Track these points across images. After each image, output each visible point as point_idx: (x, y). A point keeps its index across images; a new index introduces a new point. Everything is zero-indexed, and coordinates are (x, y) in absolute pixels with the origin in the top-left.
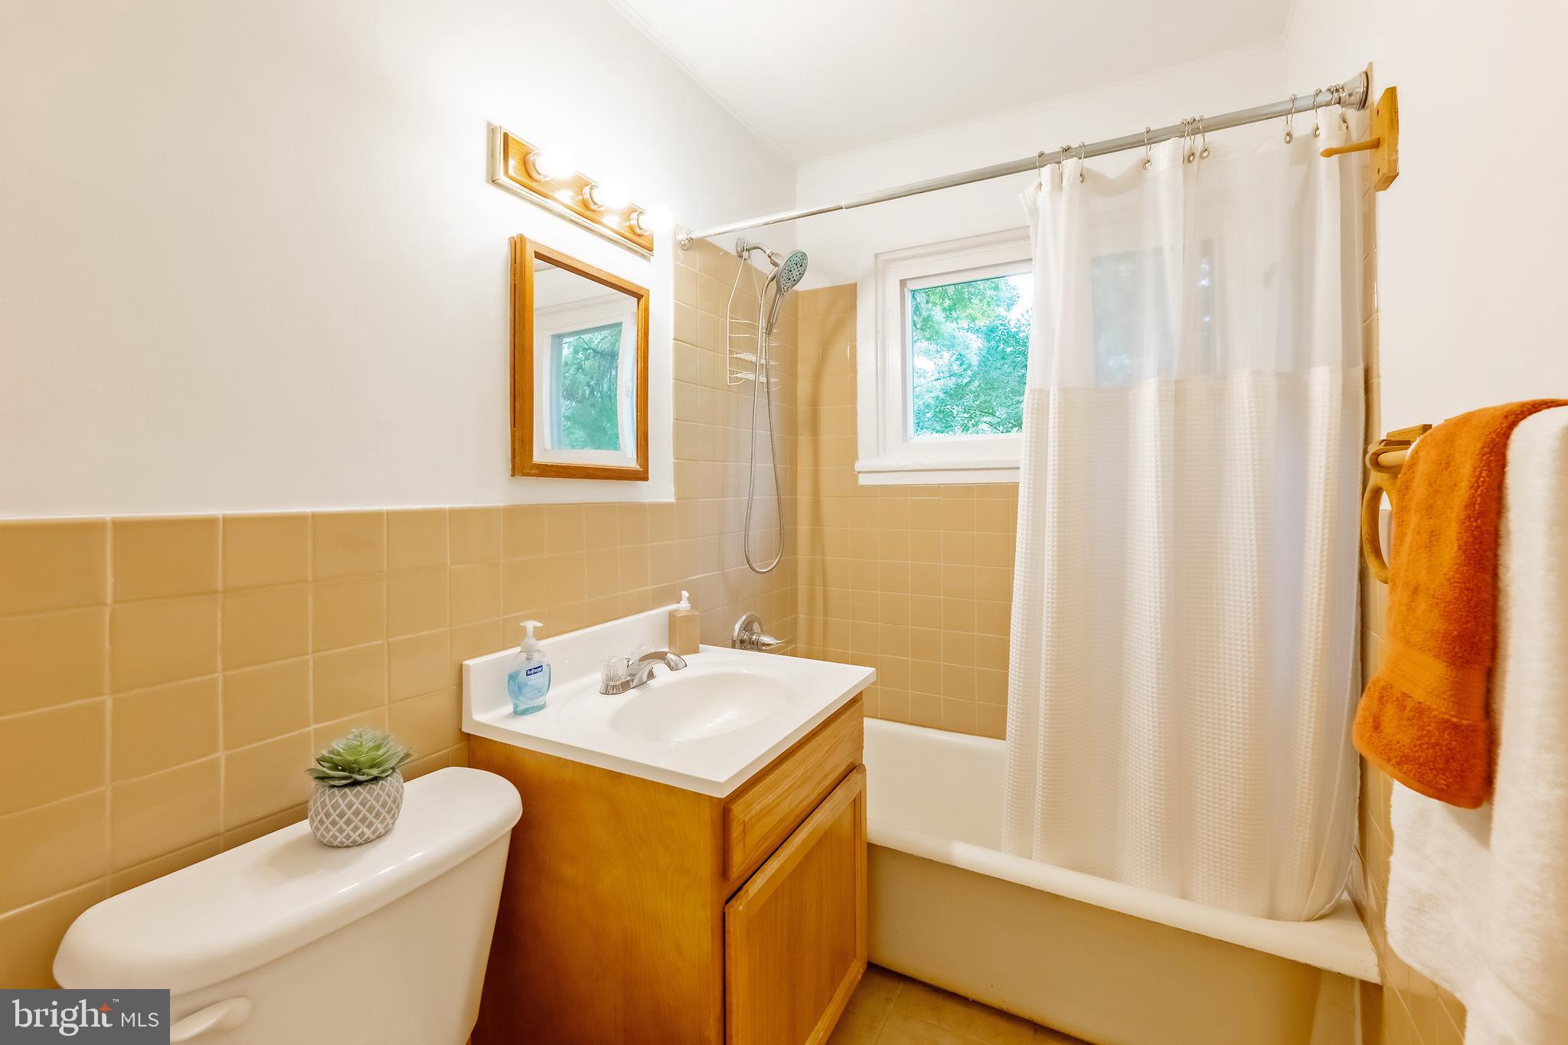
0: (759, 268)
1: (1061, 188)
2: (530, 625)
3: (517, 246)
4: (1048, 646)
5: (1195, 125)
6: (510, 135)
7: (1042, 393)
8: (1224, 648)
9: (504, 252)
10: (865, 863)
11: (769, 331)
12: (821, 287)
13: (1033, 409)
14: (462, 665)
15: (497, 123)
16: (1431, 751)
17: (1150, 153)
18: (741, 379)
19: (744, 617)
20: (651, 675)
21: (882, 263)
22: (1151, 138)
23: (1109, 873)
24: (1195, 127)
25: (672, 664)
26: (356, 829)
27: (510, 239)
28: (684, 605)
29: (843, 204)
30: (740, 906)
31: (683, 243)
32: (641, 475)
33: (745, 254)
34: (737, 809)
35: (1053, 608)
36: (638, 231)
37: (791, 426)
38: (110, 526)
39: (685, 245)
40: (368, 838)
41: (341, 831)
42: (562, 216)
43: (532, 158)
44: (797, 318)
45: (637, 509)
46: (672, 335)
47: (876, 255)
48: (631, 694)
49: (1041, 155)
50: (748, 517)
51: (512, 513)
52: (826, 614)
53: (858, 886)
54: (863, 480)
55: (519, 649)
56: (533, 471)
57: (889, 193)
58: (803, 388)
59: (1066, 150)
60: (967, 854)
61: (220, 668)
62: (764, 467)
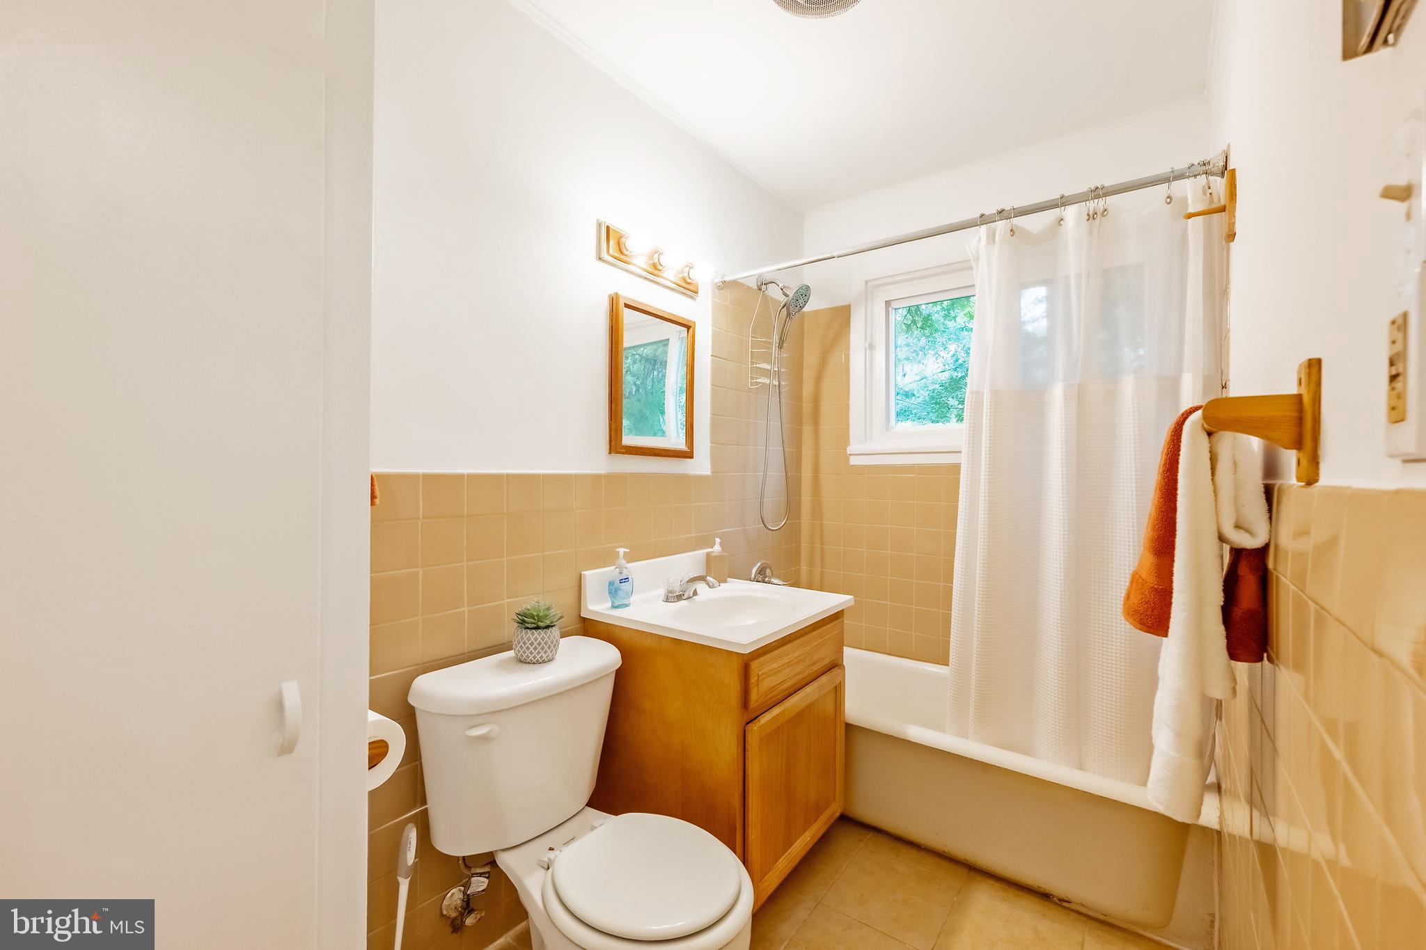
0: (775, 297)
1: (994, 242)
2: (622, 551)
3: (614, 301)
4: (980, 581)
5: (1096, 193)
6: (611, 227)
7: (978, 394)
8: (1112, 584)
9: (605, 305)
10: (843, 734)
11: (780, 346)
12: (823, 308)
13: (971, 406)
14: (581, 574)
15: (602, 219)
16: (1146, 606)
17: (1063, 213)
18: (760, 383)
19: (759, 564)
20: (695, 593)
21: (871, 288)
22: (1063, 202)
23: (1027, 751)
24: (1098, 193)
25: (711, 584)
26: (539, 653)
27: (609, 296)
28: (717, 548)
29: (835, 254)
30: (754, 727)
31: (718, 284)
32: (688, 455)
33: (764, 287)
34: (754, 665)
35: (984, 552)
36: (689, 281)
37: (797, 418)
38: (421, 476)
39: (720, 286)
40: (544, 660)
41: (531, 653)
42: (640, 276)
43: (624, 240)
44: (803, 333)
45: (685, 479)
46: (710, 353)
47: (866, 282)
48: (683, 603)
49: (982, 216)
50: (763, 488)
51: (611, 478)
52: (823, 566)
53: (838, 750)
54: (854, 461)
55: (612, 568)
56: (622, 451)
57: (869, 246)
58: (807, 389)
59: (1001, 212)
60: (918, 733)
61: (465, 560)
62: (776, 450)
